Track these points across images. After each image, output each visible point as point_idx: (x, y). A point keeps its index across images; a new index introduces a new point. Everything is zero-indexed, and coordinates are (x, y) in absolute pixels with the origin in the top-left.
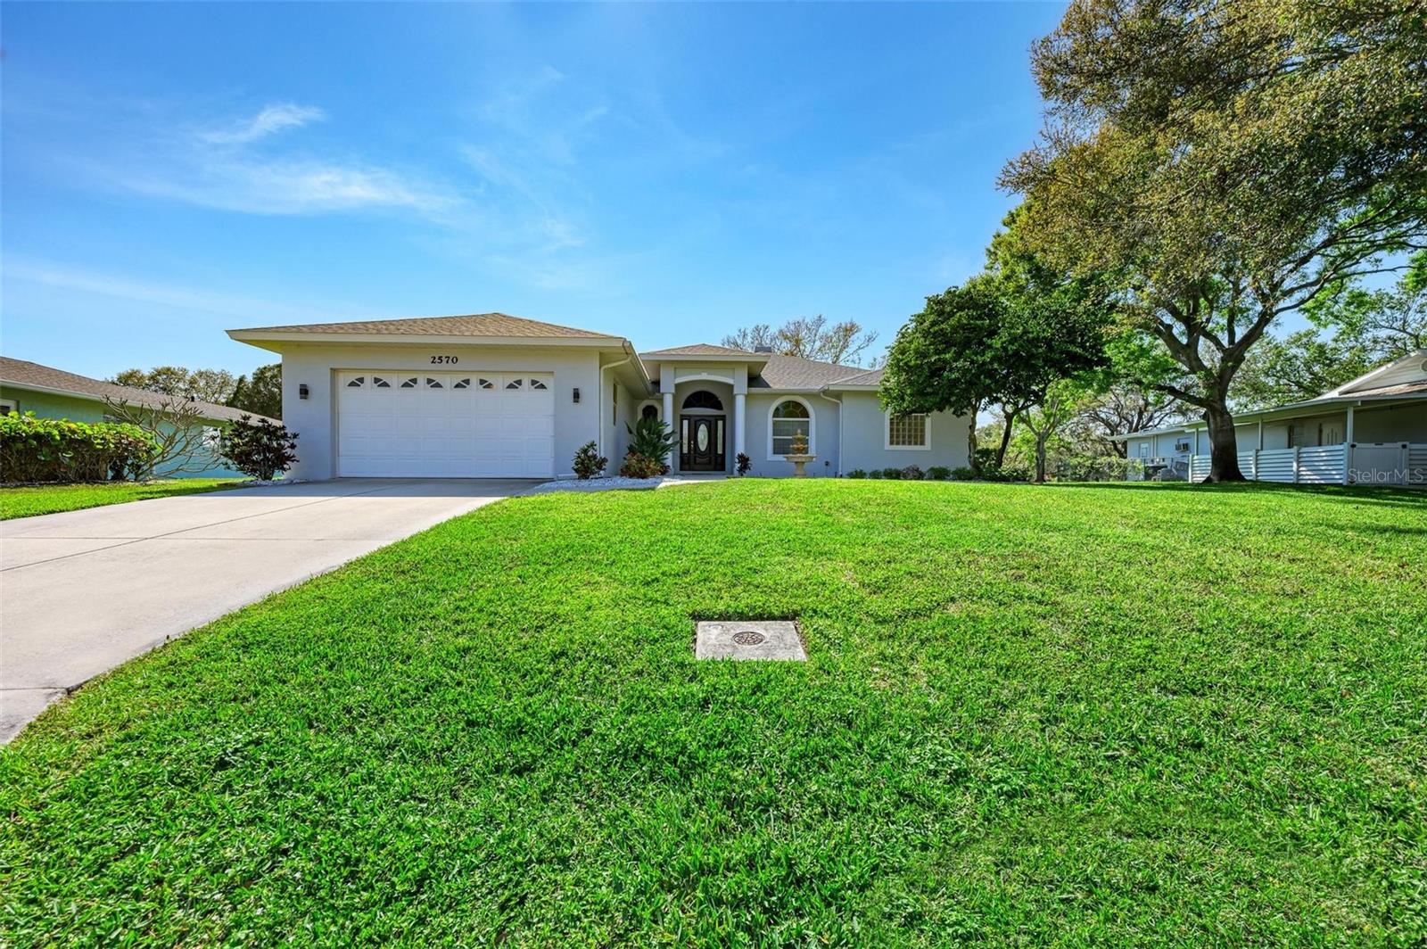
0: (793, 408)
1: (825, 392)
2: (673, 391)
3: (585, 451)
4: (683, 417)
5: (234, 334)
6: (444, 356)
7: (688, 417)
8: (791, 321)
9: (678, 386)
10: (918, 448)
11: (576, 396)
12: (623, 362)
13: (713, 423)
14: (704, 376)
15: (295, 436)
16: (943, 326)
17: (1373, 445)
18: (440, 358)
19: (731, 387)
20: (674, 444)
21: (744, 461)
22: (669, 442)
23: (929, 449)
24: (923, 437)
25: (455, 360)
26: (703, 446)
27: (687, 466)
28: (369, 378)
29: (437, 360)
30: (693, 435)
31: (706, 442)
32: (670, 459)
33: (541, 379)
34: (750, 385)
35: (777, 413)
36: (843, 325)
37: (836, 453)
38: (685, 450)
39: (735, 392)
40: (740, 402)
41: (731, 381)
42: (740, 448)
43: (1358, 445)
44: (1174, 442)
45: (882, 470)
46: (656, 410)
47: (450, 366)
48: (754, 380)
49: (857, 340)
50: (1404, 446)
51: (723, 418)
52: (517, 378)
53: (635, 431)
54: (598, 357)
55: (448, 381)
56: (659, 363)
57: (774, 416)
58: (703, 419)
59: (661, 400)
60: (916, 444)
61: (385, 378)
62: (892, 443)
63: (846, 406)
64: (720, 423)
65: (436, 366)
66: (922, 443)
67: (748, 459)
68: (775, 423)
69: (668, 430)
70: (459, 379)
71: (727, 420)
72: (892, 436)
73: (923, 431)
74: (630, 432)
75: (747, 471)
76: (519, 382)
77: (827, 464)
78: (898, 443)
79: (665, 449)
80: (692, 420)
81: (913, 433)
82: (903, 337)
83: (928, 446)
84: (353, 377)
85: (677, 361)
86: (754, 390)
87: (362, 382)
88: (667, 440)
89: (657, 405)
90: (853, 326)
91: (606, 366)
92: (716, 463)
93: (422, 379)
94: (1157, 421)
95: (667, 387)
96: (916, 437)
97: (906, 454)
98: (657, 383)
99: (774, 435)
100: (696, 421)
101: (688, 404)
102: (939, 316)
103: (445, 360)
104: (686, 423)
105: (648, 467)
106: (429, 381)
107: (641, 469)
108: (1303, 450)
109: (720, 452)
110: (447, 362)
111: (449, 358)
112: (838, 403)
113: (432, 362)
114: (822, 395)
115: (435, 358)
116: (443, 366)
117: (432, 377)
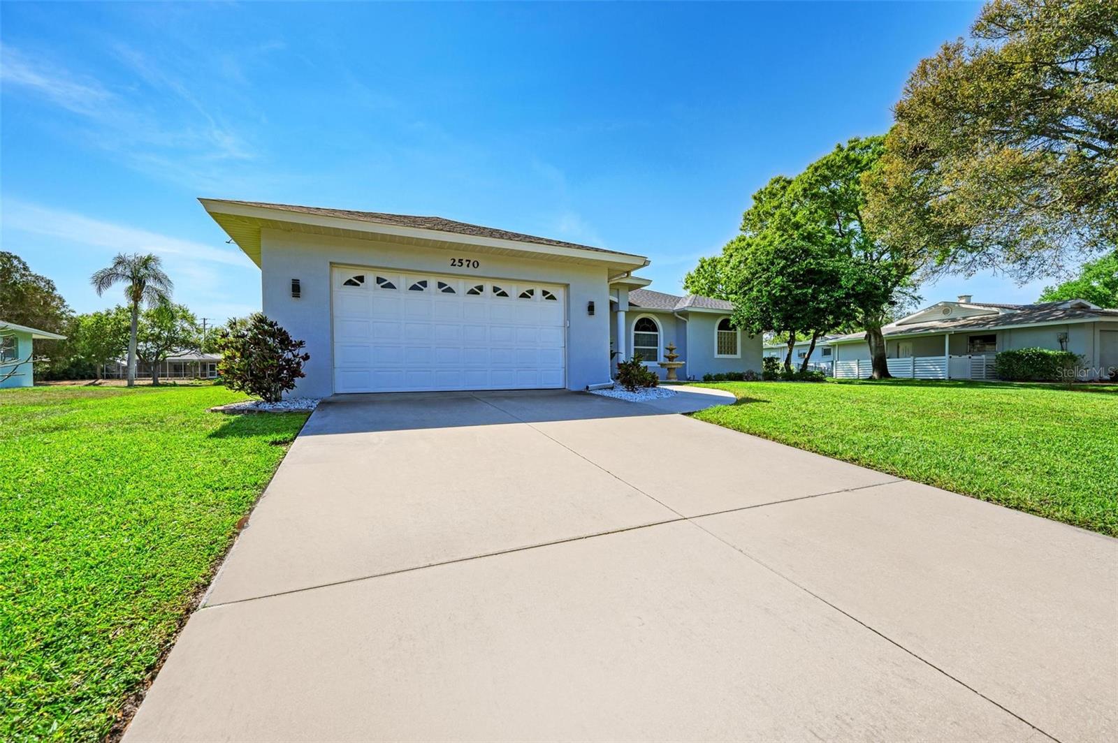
0: (646, 325)
1: (679, 313)
6: (464, 259)
10: (734, 356)
17: (958, 357)
18: (460, 261)
23: (740, 357)
24: (736, 347)
25: (476, 265)
28: (370, 278)
29: (457, 263)
33: (552, 290)
35: (636, 327)
37: (684, 360)
39: (619, 309)
40: (622, 317)
43: (953, 357)
47: (471, 270)
50: (970, 357)
55: (462, 286)
57: (635, 330)
60: (731, 354)
61: (389, 277)
62: (718, 353)
63: (691, 323)
65: (456, 270)
66: (735, 353)
68: (635, 336)
70: (472, 284)
72: (718, 348)
73: (735, 344)
76: (531, 292)
78: (721, 353)
81: (730, 345)
84: (352, 274)
93: (434, 282)
96: (732, 348)
103: (465, 263)
106: (441, 285)
108: (917, 359)
110: (468, 266)
111: (470, 261)
112: (686, 321)
113: (452, 265)
114: (676, 314)
115: (454, 261)
116: (464, 270)
117: (443, 280)
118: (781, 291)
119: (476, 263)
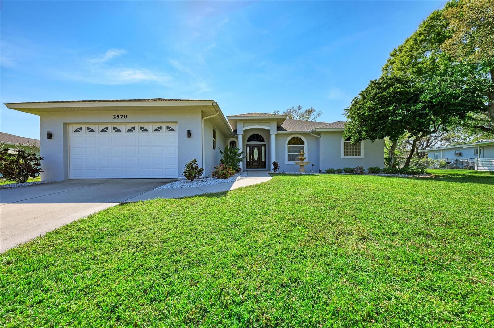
0: (296, 141)
1: (313, 132)
2: (243, 133)
3: (190, 165)
4: (247, 146)
5: (8, 105)
6: (120, 115)
7: (250, 146)
8: (288, 109)
9: (245, 131)
10: (357, 157)
11: (189, 134)
12: (214, 116)
13: (260, 147)
14: (257, 126)
15: (41, 159)
16: (384, 93)
18: (118, 116)
19: (269, 131)
20: (243, 158)
21: (276, 165)
22: (241, 157)
23: (363, 158)
24: (359, 152)
25: (126, 117)
26: (256, 157)
27: (249, 167)
28: (84, 127)
29: (116, 117)
30: (251, 153)
31: (257, 155)
32: (241, 165)
33: (172, 126)
34: (277, 130)
35: (289, 143)
36: (308, 110)
37: (318, 160)
38: (249, 160)
39: (271, 133)
40: (273, 137)
41: (268, 128)
42: (273, 159)
44: (453, 152)
45: (343, 168)
46: (235, 143)
47: (123, 120)
48: (279, 128)
49: (314, 115)
51: (265, 145)
52: (159, 125)
53: (223, 152)
54: (201, 113)
55: (123, 128)
56: (236, 120)
57: (288, 144)
58: (256, 146)
59: (237, 138)
60: (356, 155)
61: (92, 127)
62: (345, 155)
63: (322, 138)
64: (263, 148)
65: (116, 120)
66: (359, 155)
67: (278, 164)
68: (289, 147)
69: (240, 151)
70: (129, 127)
71: (268, 147)
72: (344, 152)
73: (359, 149)
74: (221, 152)
75: (277, 170)
76: (160, 128)
77: (313, 165)
78: (347, 155)
79: (239, 160)
80: (251, 146)
81: (355, 150)
82: (356, 102)
83: (362, 156)
84: (76, 127)
85: (244, 120)
86: (280, 132)
87: (81, 130)
88: (240, 156)
89: (236, 140)
90: (312, 110)
91: (205, 118)
92: (262, 165)
93: (110, 127)
94: (433, 144)
95: (240, 132)
96: (356, 152)
97: (352, 161)
98: (235, 131)
99: (288, 153)
100: (253, 147)
101: (249, 140)
102: (379, 89)
103: (120, 117)
104: (248, 148)
105: (228, 172)
106: (114, 128)
107: (224, 174)
109: (263, 160)
110: (122, 118)
111: (122, 115)
112: (319, 137)
113: (114, 118)
114: (311, 133)
115: (115, 116)
116: (120, 120)
117: (115, 126)
118: (370, 111)
119: (125, 116)
